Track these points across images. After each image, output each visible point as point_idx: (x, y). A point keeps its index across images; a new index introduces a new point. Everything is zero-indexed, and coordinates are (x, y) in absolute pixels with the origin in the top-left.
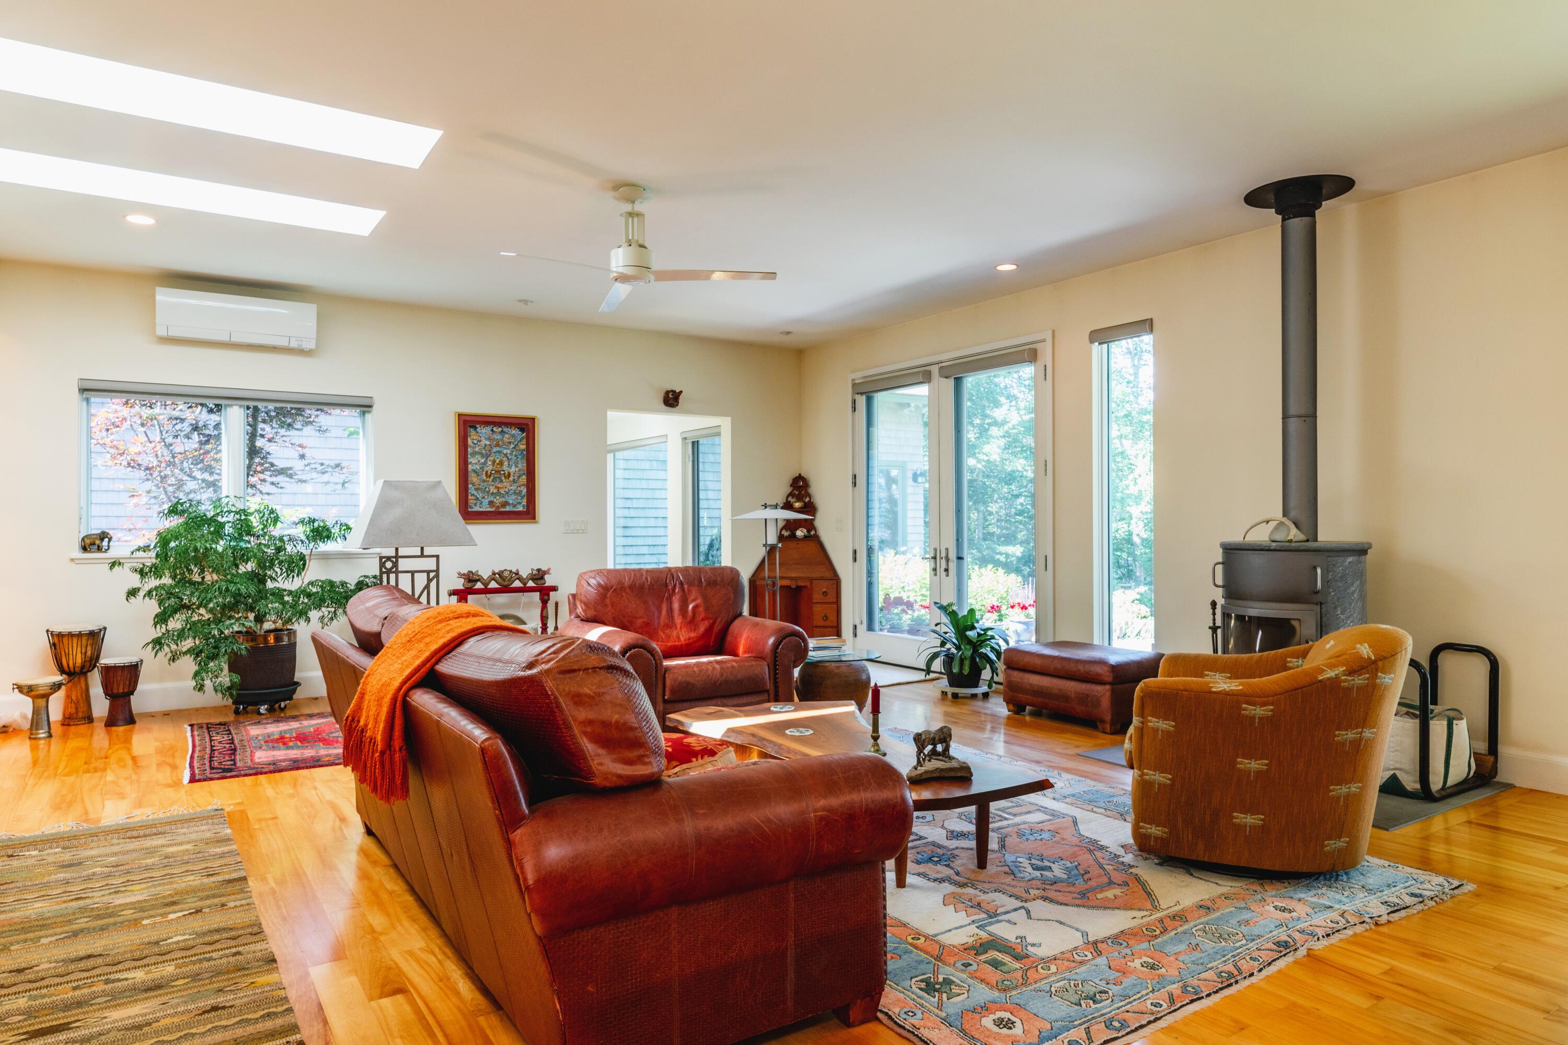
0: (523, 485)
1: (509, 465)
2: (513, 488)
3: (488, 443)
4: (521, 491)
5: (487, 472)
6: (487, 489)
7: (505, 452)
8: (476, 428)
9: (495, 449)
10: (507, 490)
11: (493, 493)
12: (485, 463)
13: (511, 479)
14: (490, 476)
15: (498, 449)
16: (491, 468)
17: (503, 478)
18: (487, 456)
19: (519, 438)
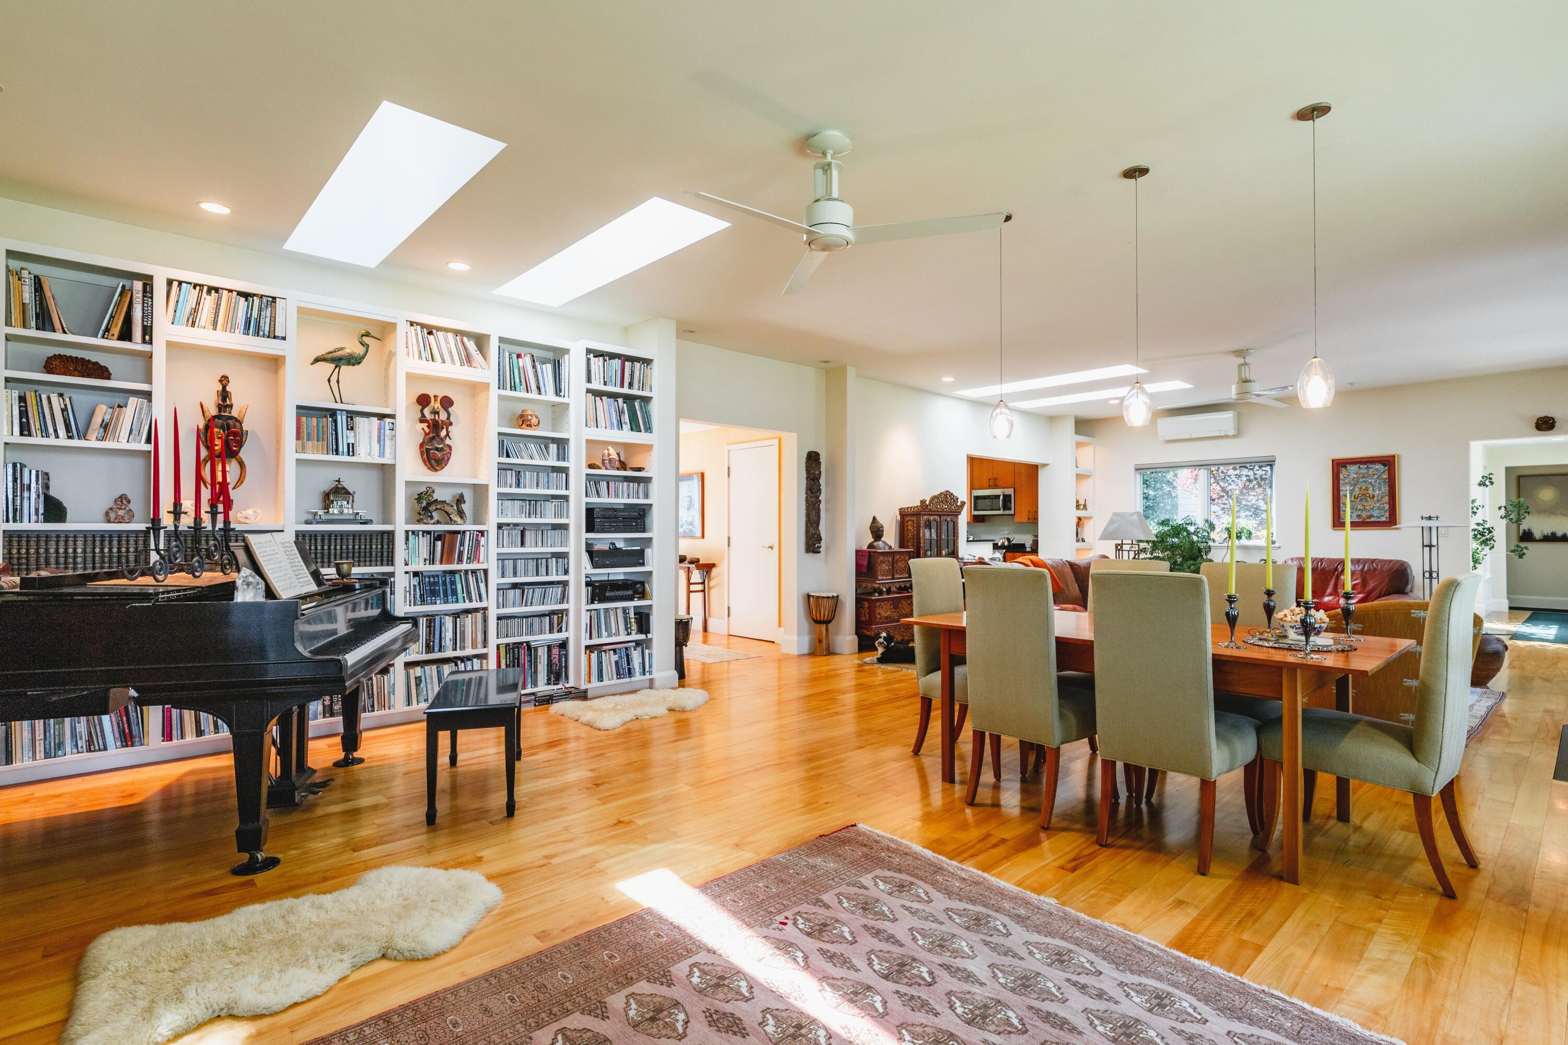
0: (1386, 503)
1: (1374, 491)
2: (1378, 505)
3: (1355, 476)
4: (1384, 507)
5: (1355, 495)
6: (1355, 507)
7: (1370, 481)
8: (1346, 467)
9: (1361, 480)
10: (1372, 507)
11: (1360, 509)
12: (1353, 490)
13: (1375, 499)
14: (1358, 498)
15: (1364, 479)
16: (1358, 492)
17: (1369, 499)
18: (1355, 485)
19: (1382, 471)
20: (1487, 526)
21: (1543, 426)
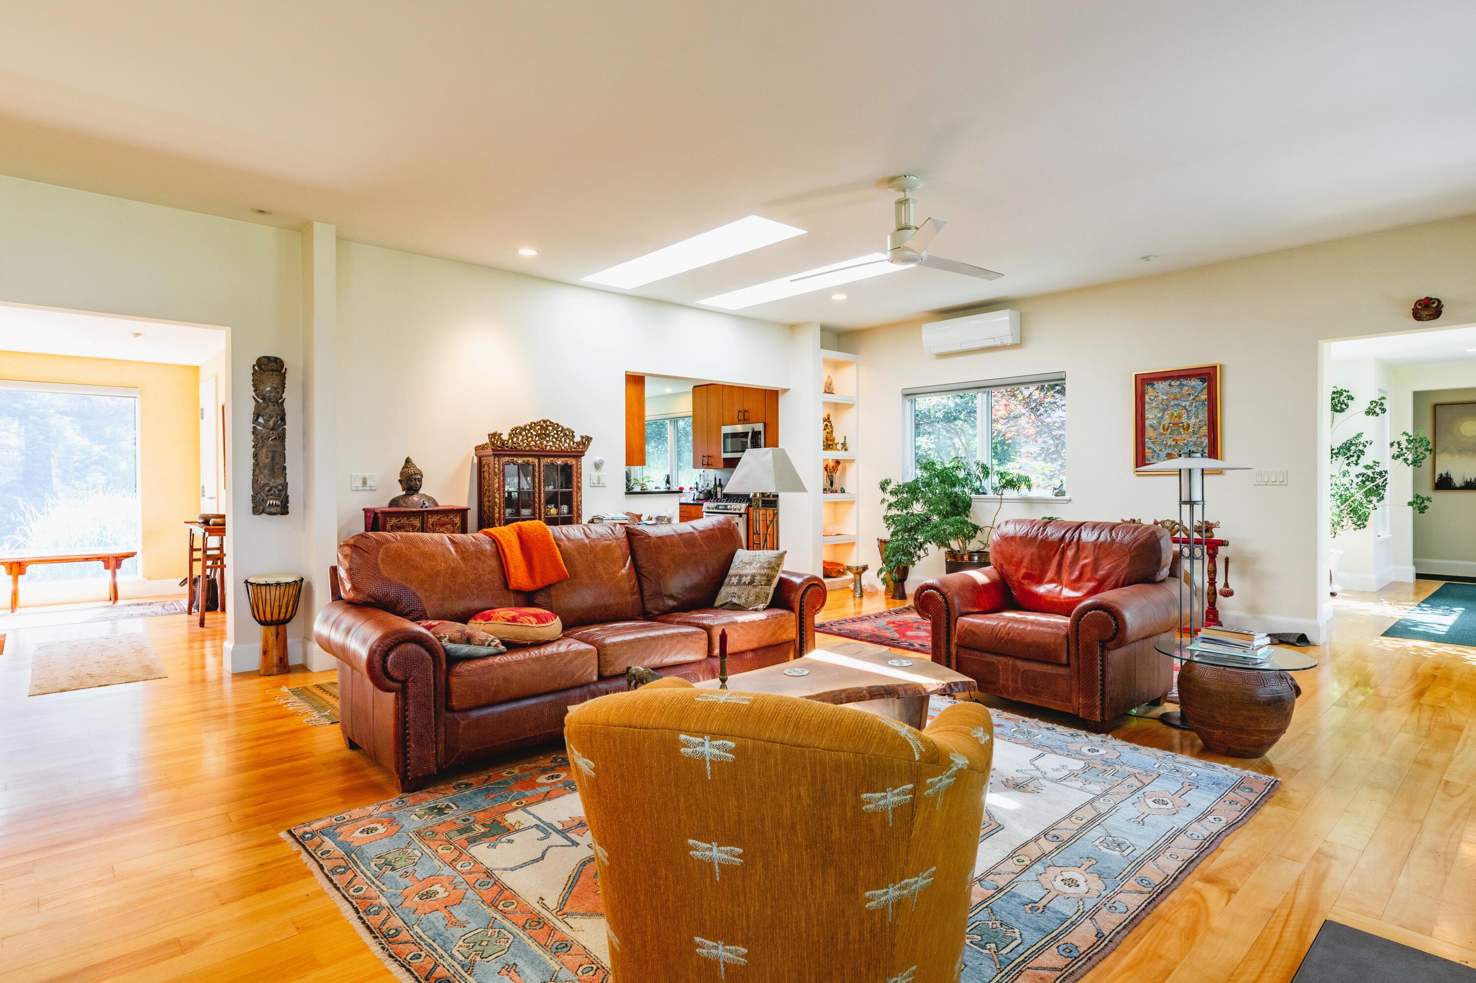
0: (1204, 436)
1: (1189, 418)
2: (1194, 439)
3: (1165, 397)
4: (1202, 442)
5: (1164, 425)
6: (1165, 442)
7: (1184, 404)
8: (1153, 385)
9: (1172, 403)
10: (1186, 442)
11: (1170, 445)
12: (1162, 418)
13: (1191, 430)
14: (1167, 429)
15: (1176, 402)
16: (1168, 421)
17: (1182, 430)
18: (1164, 410)
19: (1199, 389)
21: (1424, 313)
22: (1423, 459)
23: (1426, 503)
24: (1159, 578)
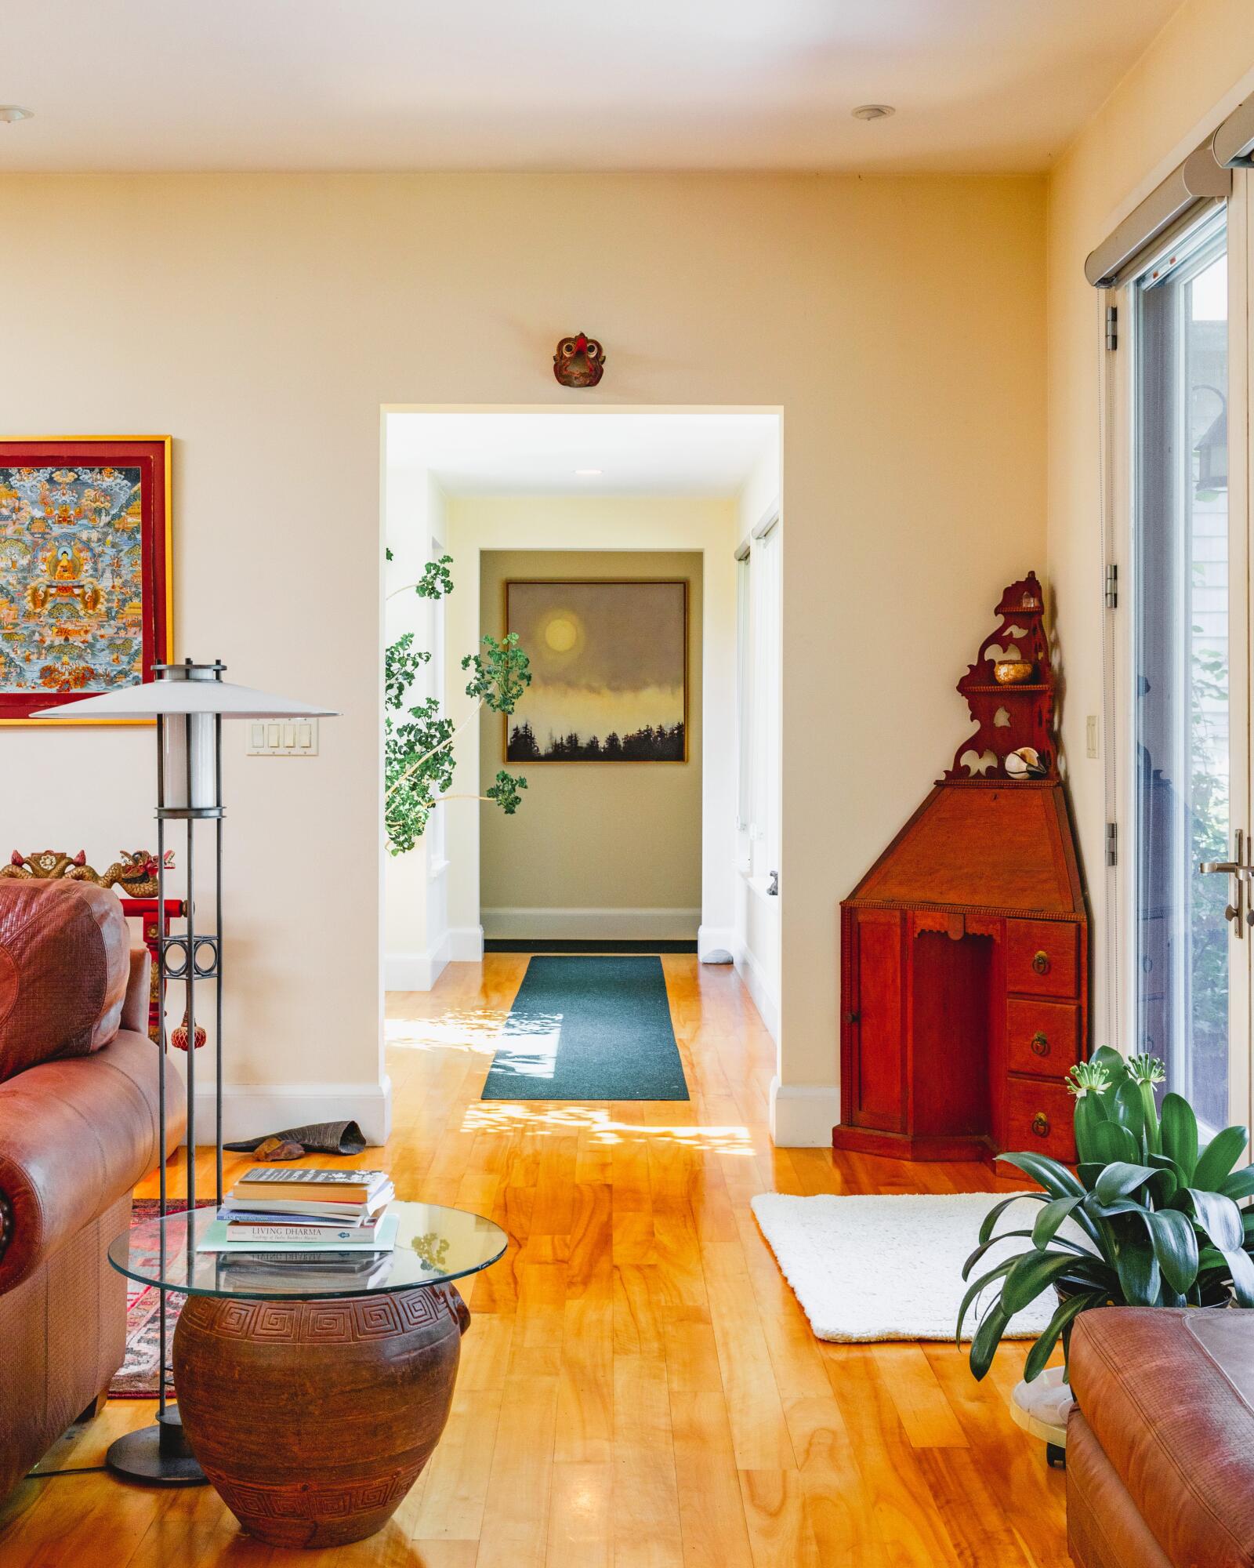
0: (134, 624)
1: (97, 574)
2: (109, 631)
3: (39, 513)
4: (127, 642)
5: (35, 591)
6: (37, 637)
7: (84, 536)
9: (56, 530)
10: (89, 638)
11: (51, 647)
12: (29, 568)
13: (102, 607)
14: (44, 602)
15: (67, 529)
16: (45, 579)
17: (80, 606)
18: (35, 548)
19: (123, 499)
20: (438, 717)
21: (575, 370)
22: (518, 695)
23: (519, 792)
24: (98, 1040)
